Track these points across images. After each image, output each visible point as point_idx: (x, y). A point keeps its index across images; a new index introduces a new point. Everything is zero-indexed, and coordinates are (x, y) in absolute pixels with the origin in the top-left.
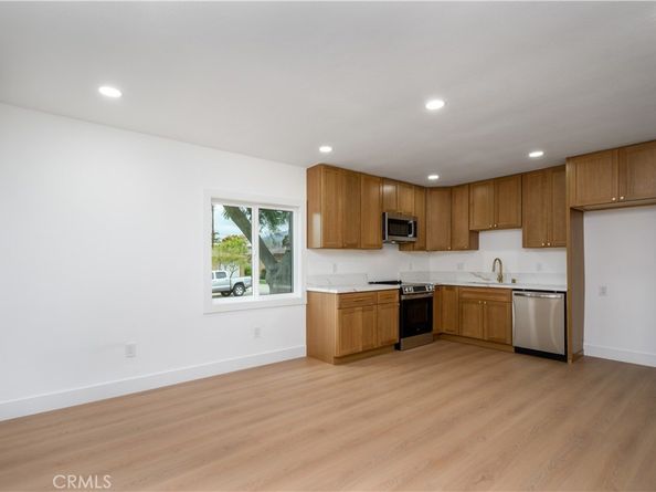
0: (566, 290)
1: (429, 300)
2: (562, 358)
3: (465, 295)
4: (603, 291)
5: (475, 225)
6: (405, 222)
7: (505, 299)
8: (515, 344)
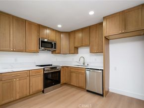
0: (103, 69)
1: (59, 72)
2: (102, 95)
3: (72, 70)
4: (115, 69)
5: (76, 45)
6: (51, 43)
7: (83, 72)
8: (87, 89)
